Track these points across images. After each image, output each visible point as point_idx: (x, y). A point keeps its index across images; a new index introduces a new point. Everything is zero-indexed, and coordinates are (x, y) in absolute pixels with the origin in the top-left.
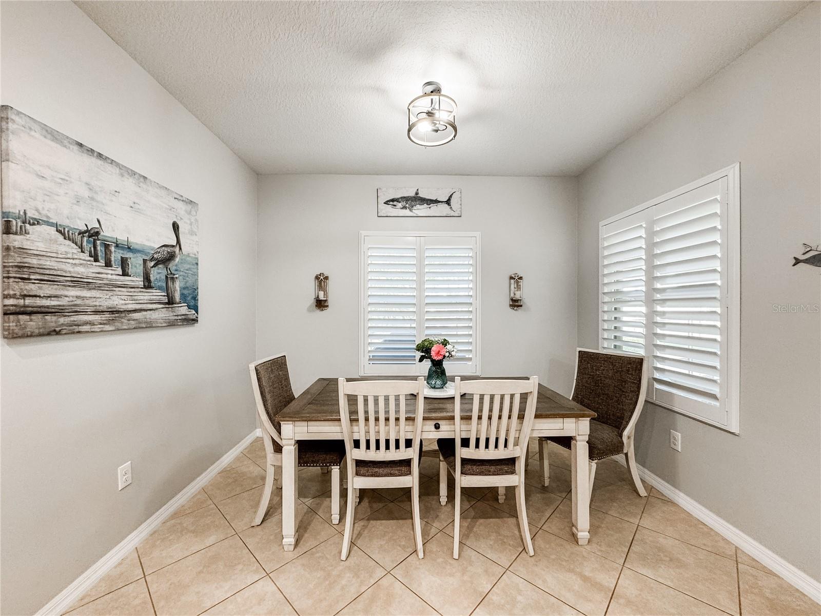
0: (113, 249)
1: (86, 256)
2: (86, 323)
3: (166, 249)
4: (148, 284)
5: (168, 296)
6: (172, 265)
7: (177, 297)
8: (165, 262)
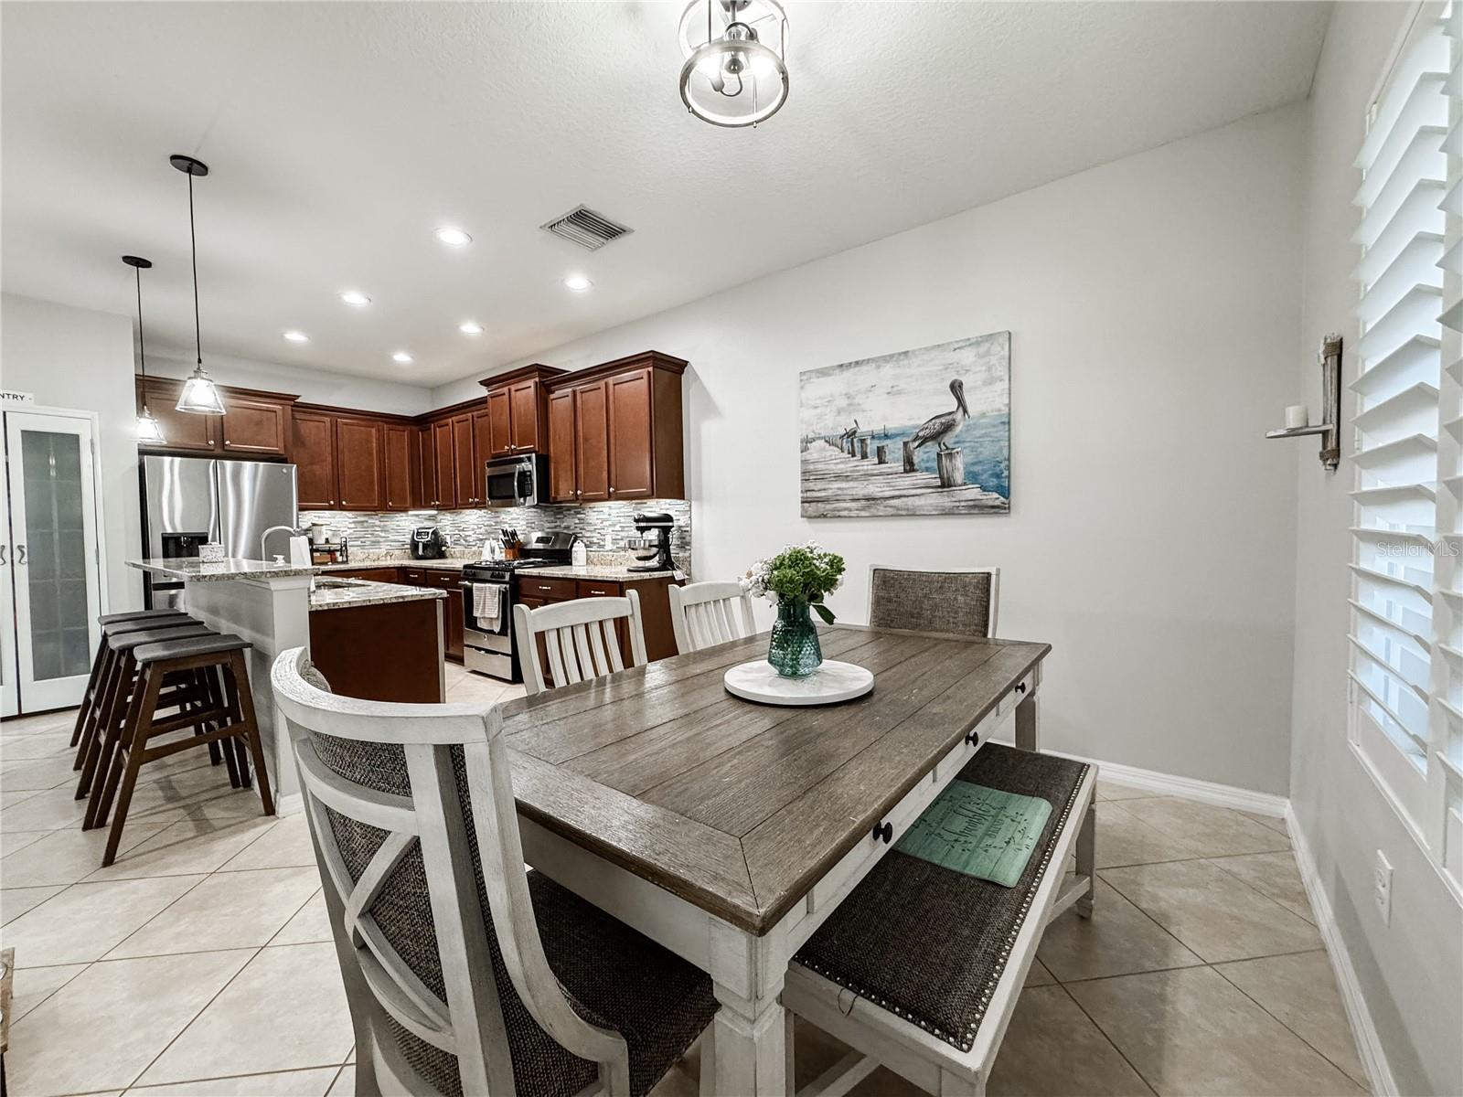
0: (868, 442)
1: (845, 455)
3: (938, 421)
4: (910, 466)
5: (941, 477)
7: (959, 477)
8: (936, 437)
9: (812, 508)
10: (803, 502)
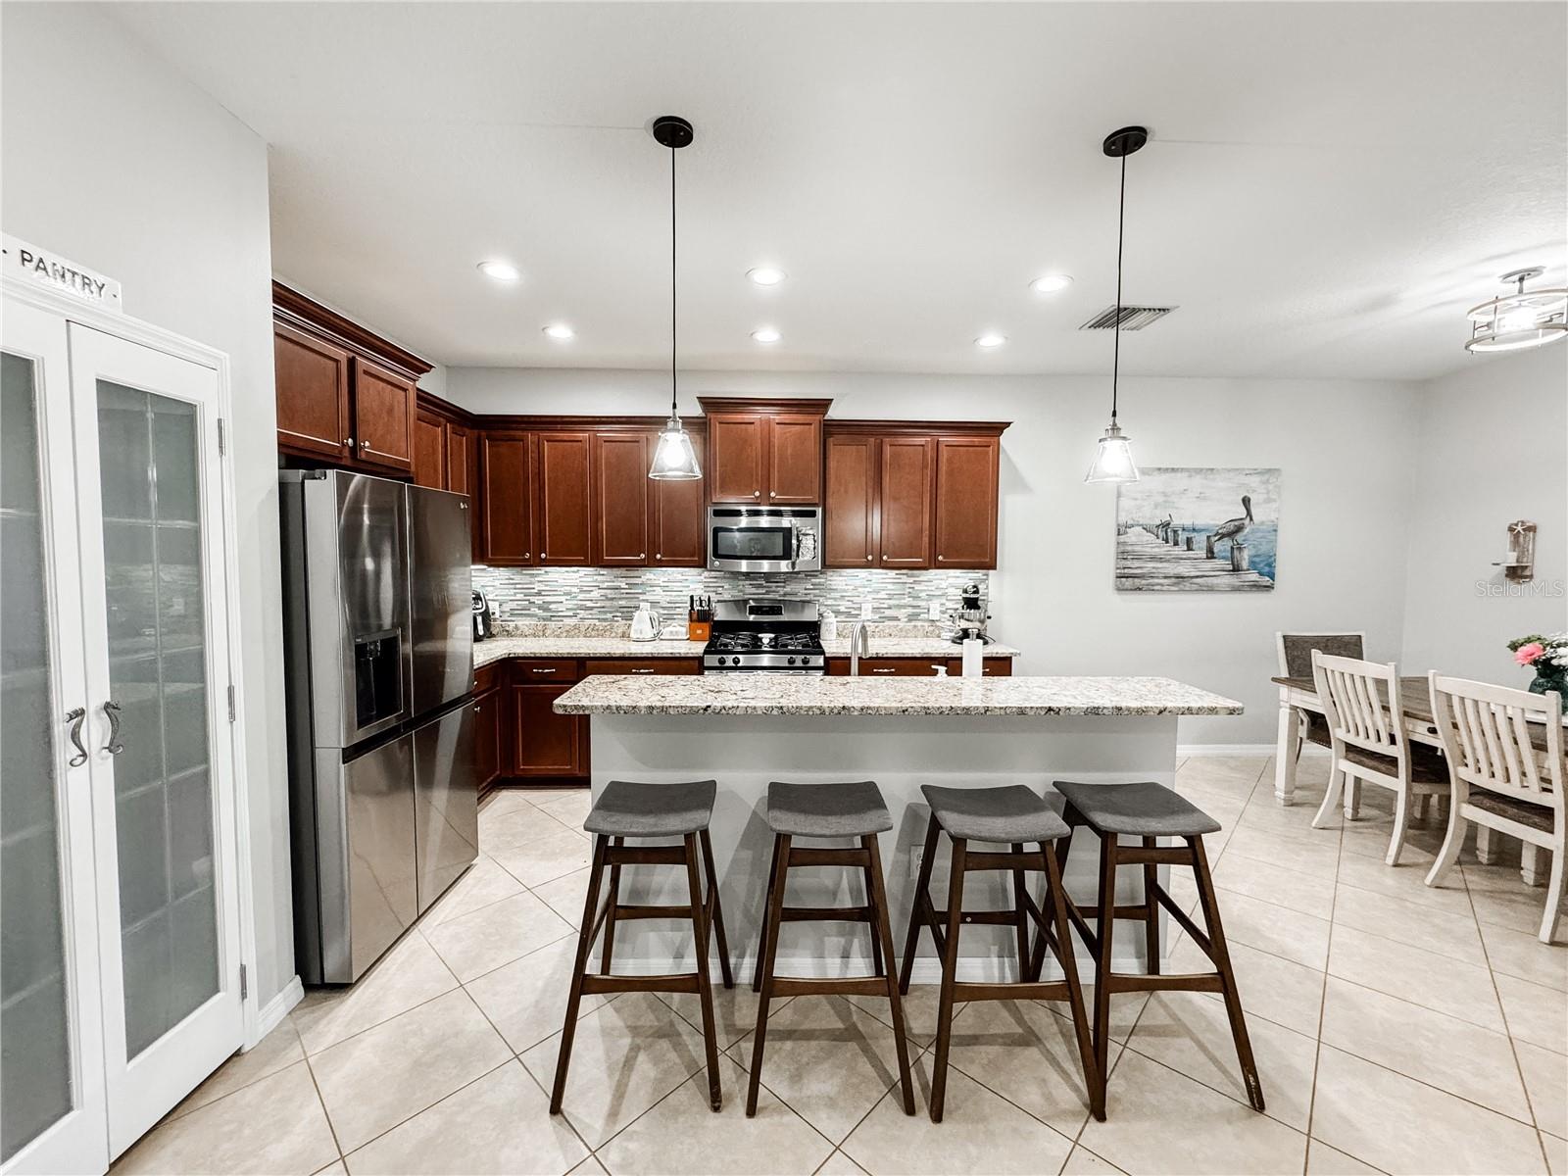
0: (1180, 532)
1: (1160, 541)
2: (1158, 584)
3: (1232, 523)
4: (1211, 554)
5: (1233, 564)
6: (1239, 537)
7: (1245, 565)
8: (1231, 534)
9: (1128, 583)
10: (1118, 577)
